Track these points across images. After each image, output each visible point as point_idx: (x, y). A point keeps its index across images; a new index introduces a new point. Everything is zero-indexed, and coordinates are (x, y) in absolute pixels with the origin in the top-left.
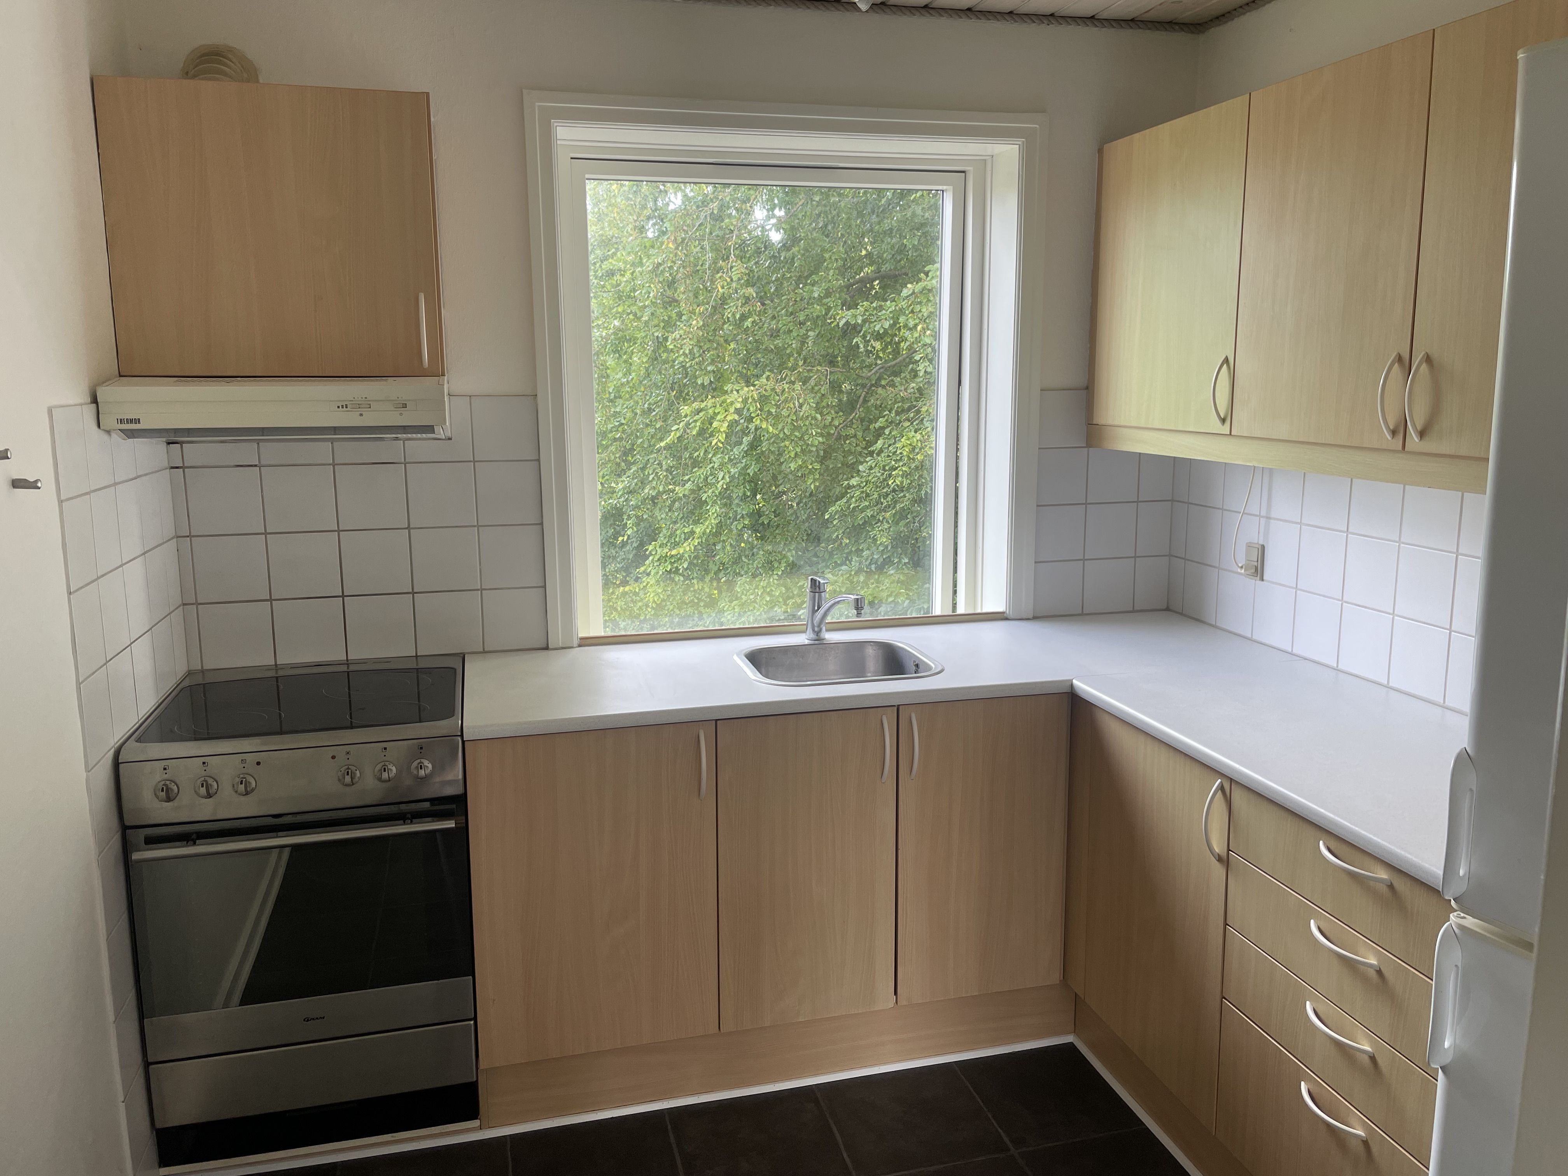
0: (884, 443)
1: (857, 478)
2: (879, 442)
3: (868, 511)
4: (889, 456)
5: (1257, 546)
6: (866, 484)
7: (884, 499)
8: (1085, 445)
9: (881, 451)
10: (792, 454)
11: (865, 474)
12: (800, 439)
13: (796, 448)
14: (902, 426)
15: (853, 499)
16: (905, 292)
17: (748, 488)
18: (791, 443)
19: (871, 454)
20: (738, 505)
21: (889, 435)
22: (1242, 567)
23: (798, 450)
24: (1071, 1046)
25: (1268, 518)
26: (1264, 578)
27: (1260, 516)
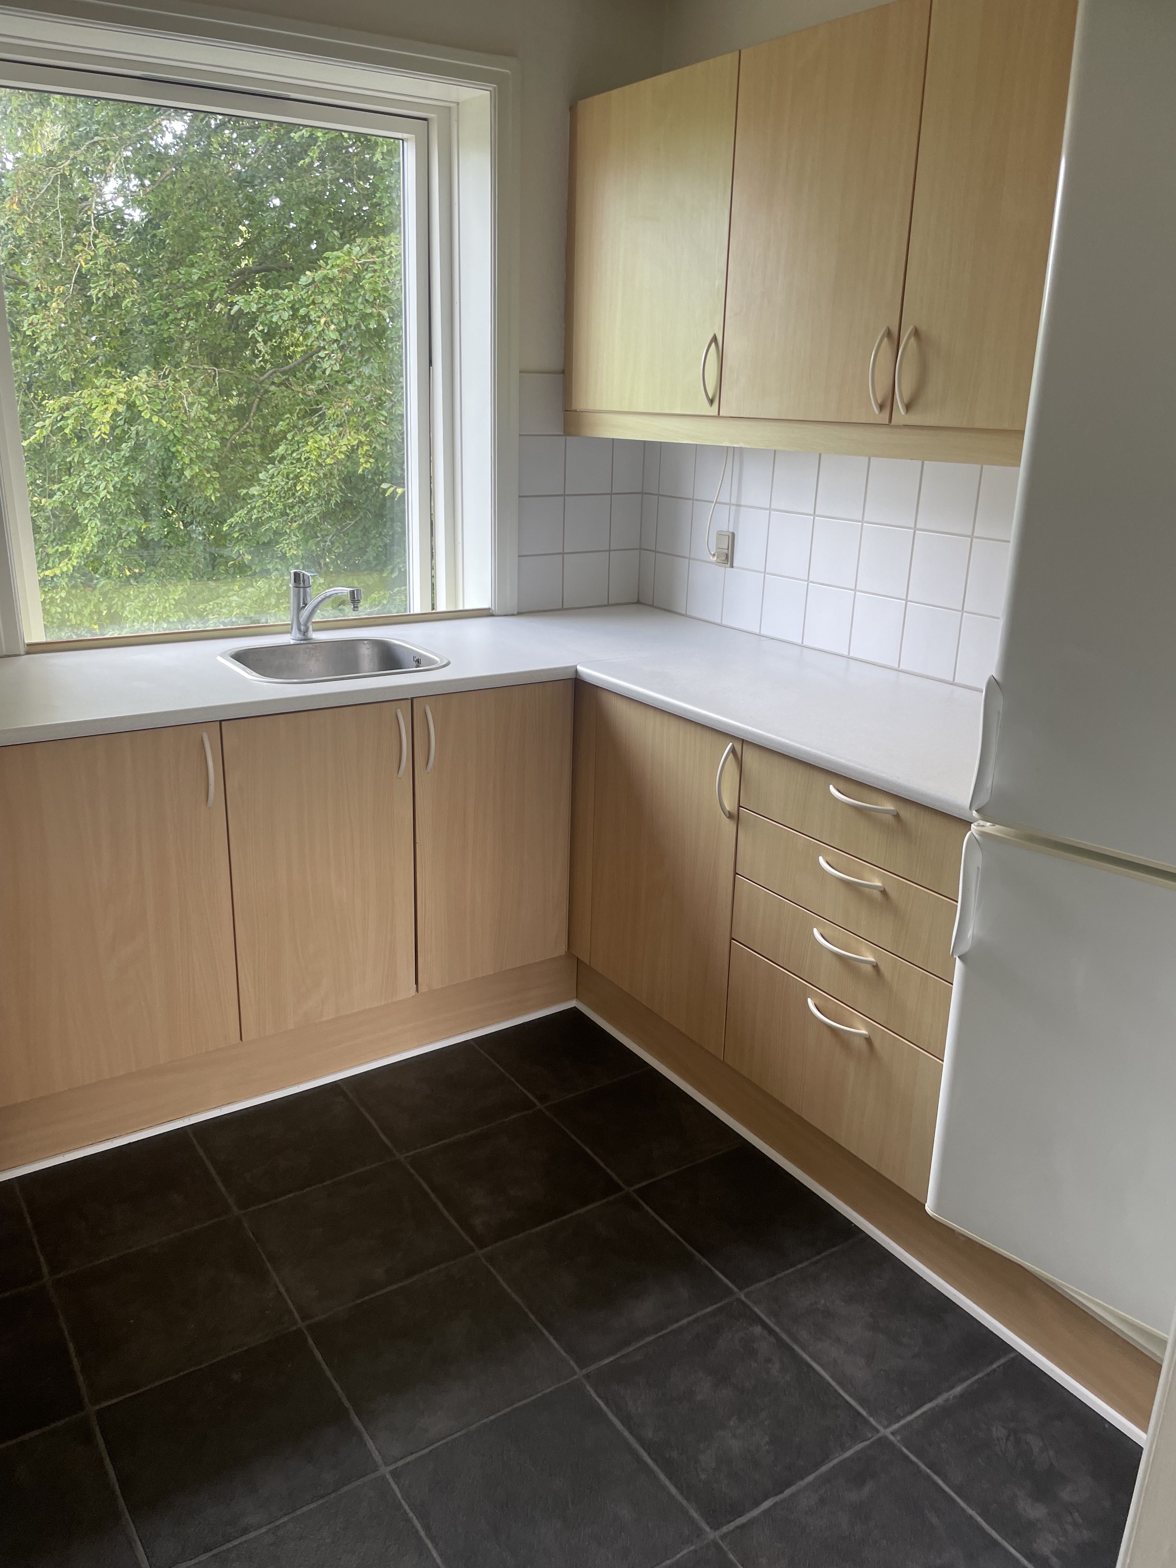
0: (287, 449)
1: (258, 487)
2: (281, 448)
3: (273, 522)
4: (292, 463)
5: (728, 534)
6: (269, 494)
7: (290, 510)
8: (562, 433)
9: (283, 458)
10: (187, 461)
11: (266, 483)
12: (194, 443)
13: (190, 453)
14: (305, 431)
15: (255, 511)
16: (303, 280)
17: (133, 501)
18: (183, 448)
19: (272, 461)
20: (123, 521)
21: (291, 441)
22: (714, 555)
23: (193, 455)
24: (574, 1011)
25: (738, 506)
26: (734, 565)
27: (730, 504)
